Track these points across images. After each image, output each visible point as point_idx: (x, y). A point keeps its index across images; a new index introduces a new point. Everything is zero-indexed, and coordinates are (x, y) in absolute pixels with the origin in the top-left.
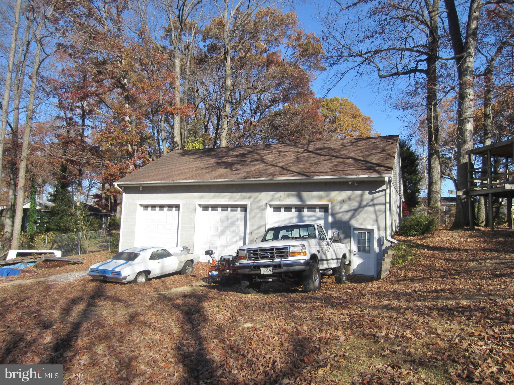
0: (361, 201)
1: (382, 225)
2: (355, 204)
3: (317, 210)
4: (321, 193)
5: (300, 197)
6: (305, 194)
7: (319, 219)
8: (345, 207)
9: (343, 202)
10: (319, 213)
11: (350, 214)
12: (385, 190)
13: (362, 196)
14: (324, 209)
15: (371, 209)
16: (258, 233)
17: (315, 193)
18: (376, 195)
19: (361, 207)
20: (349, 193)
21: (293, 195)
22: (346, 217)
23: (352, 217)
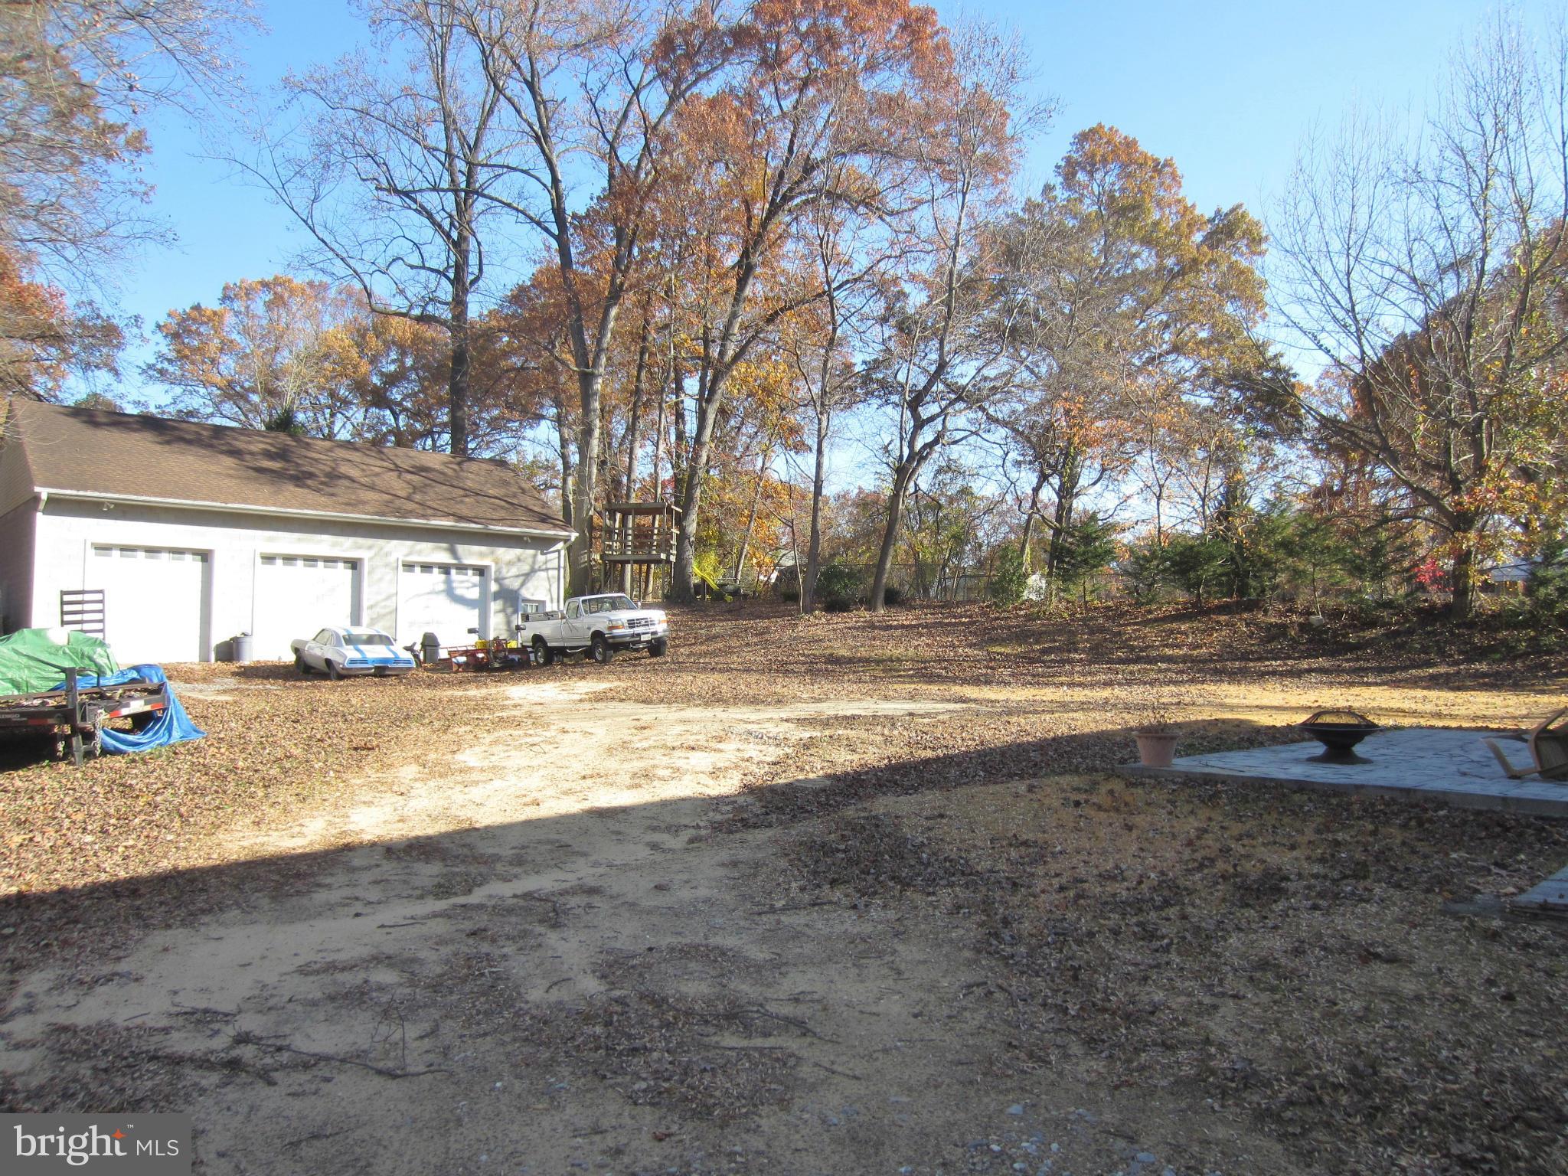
0: (534, 562)
1: (555, 597)
2: (526, 568)
3: (470, 572)
4: (483, 549)
5: (454, 553)
6: (461, 549)
7: (475, 585)
8: (514, 571)
9: (510, 564)
10: (473, 578)
11: (521, 580)
12: (559, 551)
13: (535, 556)
14: (481, 571)
15: (543, 574)
16: (385, 607)
17: (476, 548)
18: (549, 556)
19: (533, 571)
20: (518, 551)
21: (446, 549)
22: (514, 584)
23: (523, 584)
